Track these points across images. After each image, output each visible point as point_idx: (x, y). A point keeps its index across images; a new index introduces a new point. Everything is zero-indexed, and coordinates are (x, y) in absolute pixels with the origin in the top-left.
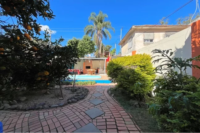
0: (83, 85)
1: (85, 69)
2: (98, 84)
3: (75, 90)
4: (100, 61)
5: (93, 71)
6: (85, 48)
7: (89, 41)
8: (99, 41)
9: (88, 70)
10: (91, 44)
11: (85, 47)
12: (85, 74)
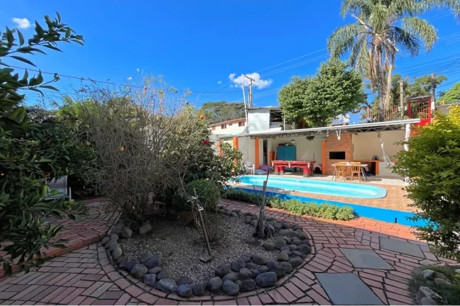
0: (303, 214)
1: (326, 160)
2: (364, 223)
3: (266, 232)
4: (383, 133)
5: (355, 168)
6: (327, 99)
7: (338, 76)
8: (383, 68)
9: (334, 165)
10: (346, 83)
11: (327, 96)
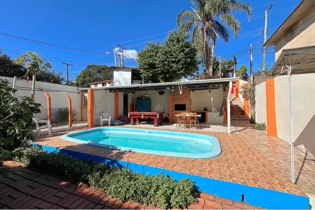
1: (173, 111)
5: (193, 118)
7: (181, 44)
8: (209, 46)
12: (173, 123)
